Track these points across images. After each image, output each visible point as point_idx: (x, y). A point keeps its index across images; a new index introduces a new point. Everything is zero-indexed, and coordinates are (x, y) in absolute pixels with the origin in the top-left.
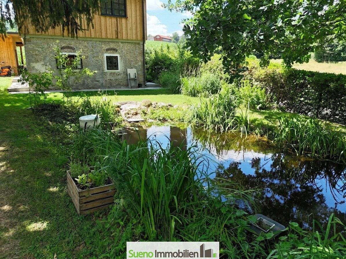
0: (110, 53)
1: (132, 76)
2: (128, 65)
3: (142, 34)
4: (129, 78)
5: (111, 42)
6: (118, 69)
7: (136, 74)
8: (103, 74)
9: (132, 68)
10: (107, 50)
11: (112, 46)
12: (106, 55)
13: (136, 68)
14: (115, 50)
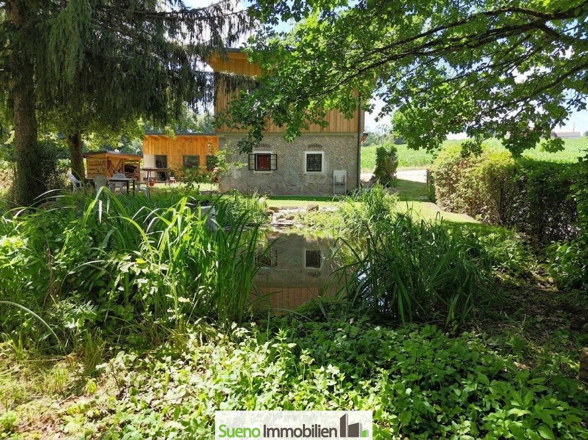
0: (313, 150)
1: (339, 180)
2: (335, 165)
3: (357, 127)
4: (334, 182)
5: (316, 136)
6: (321, 171)
7: (346, 176)
8: (301, 176)
9: (340, 169)
10: (310, 146)
11: (317, 141)
12: (306, 153)
13: (346, 168)
14: (319, 147)
